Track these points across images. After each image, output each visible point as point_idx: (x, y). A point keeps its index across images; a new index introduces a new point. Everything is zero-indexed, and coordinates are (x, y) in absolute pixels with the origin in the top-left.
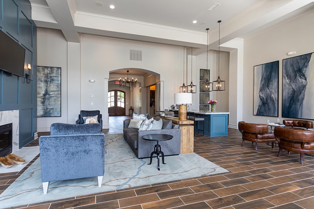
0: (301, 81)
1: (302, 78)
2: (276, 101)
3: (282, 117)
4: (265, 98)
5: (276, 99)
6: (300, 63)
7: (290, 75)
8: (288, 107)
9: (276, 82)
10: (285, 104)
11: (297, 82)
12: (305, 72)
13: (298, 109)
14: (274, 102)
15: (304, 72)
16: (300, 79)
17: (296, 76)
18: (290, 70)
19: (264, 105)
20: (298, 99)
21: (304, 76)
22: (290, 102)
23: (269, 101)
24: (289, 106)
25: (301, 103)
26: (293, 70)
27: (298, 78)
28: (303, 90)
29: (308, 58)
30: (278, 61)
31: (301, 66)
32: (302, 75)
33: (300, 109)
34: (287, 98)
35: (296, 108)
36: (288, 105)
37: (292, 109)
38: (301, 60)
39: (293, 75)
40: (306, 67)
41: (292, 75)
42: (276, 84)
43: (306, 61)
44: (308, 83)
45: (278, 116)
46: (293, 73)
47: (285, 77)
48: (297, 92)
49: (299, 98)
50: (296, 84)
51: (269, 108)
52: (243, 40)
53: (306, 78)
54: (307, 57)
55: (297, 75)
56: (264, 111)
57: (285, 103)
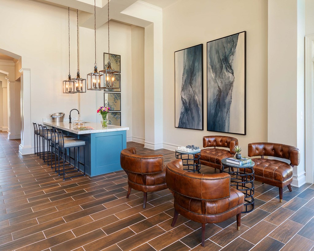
0: (227, 76)
1: (229, 71)
2: (200, 105)
3: (207, 130)
4: (187, 101)
5: (200, 102)
6: (226, 49)
7: (215, 66)
8: (213, 115)
9: (200, 77)
10: (210, 111)
11: (223, 77)
12: (232, 63)
13: (225, 119)
14: (198, 107)
15: (230, 61)
16: (226, 73)
17: (221, 68)
18: (215, 58)
19: (187, 113)
20: (224, 104)
21: (231, 68)
22: (216, 108)
23: (192, 106)
24: (215, 113)
25: (228, 109)
26: (218, 59)
27: (224, 71)
28: (230, 90)
29: (235, 42)
30: (202, 45)
31: (227, 53)
32: (228, 67)
33: (227, 118)
34: (212, 101)
35: (222, 117)
36: (213, 111)
37: (218, 119)
38: (227, 44)
39: (219, 67)
40: (233, 54)
41: (217, 67)
42: (199, 79)
43: (233, 46)
44: (235, 79)
45: (203, 129)
46: (219, 64)
47: (210, 69)
48: (223, 93)
49: (226, 101)
50: (222, 80)
51: (193, 116)
52: (162, 10)
53: (233, 71)
54: (234, 39)
55: (222, 66)
56: (187, 122)
57: (210, 109)
